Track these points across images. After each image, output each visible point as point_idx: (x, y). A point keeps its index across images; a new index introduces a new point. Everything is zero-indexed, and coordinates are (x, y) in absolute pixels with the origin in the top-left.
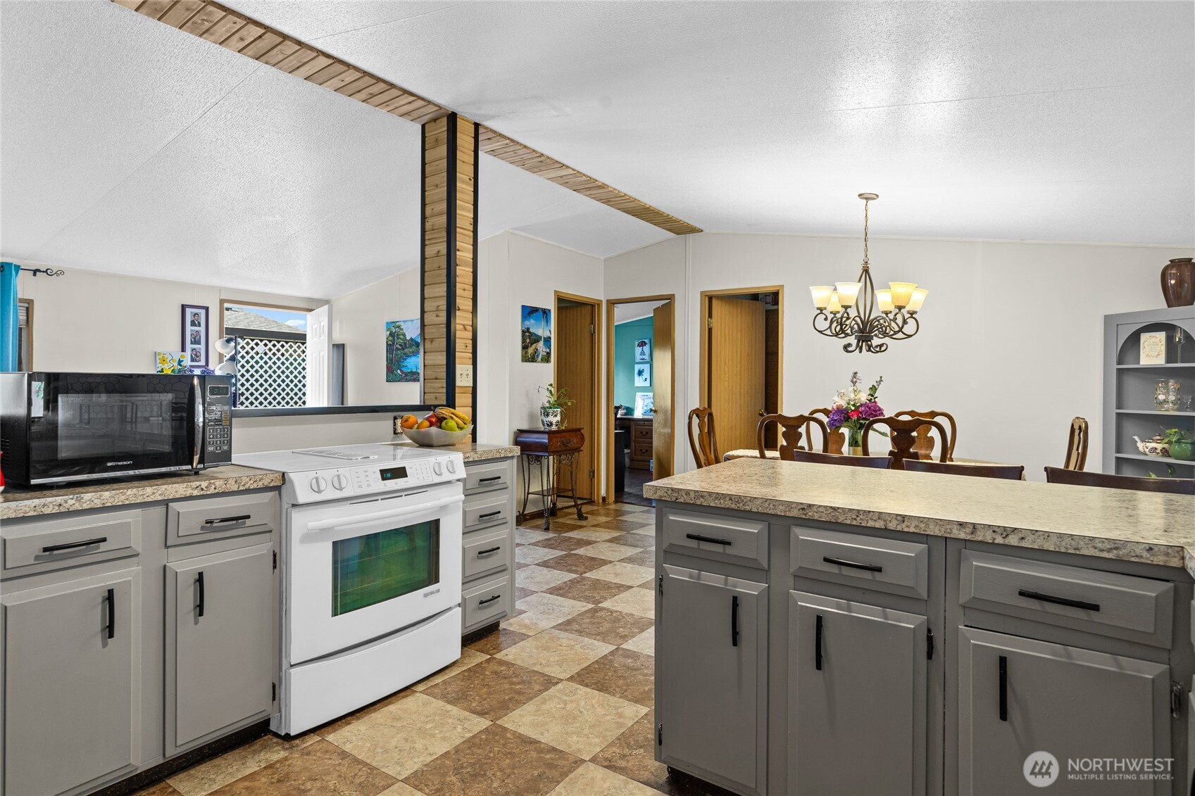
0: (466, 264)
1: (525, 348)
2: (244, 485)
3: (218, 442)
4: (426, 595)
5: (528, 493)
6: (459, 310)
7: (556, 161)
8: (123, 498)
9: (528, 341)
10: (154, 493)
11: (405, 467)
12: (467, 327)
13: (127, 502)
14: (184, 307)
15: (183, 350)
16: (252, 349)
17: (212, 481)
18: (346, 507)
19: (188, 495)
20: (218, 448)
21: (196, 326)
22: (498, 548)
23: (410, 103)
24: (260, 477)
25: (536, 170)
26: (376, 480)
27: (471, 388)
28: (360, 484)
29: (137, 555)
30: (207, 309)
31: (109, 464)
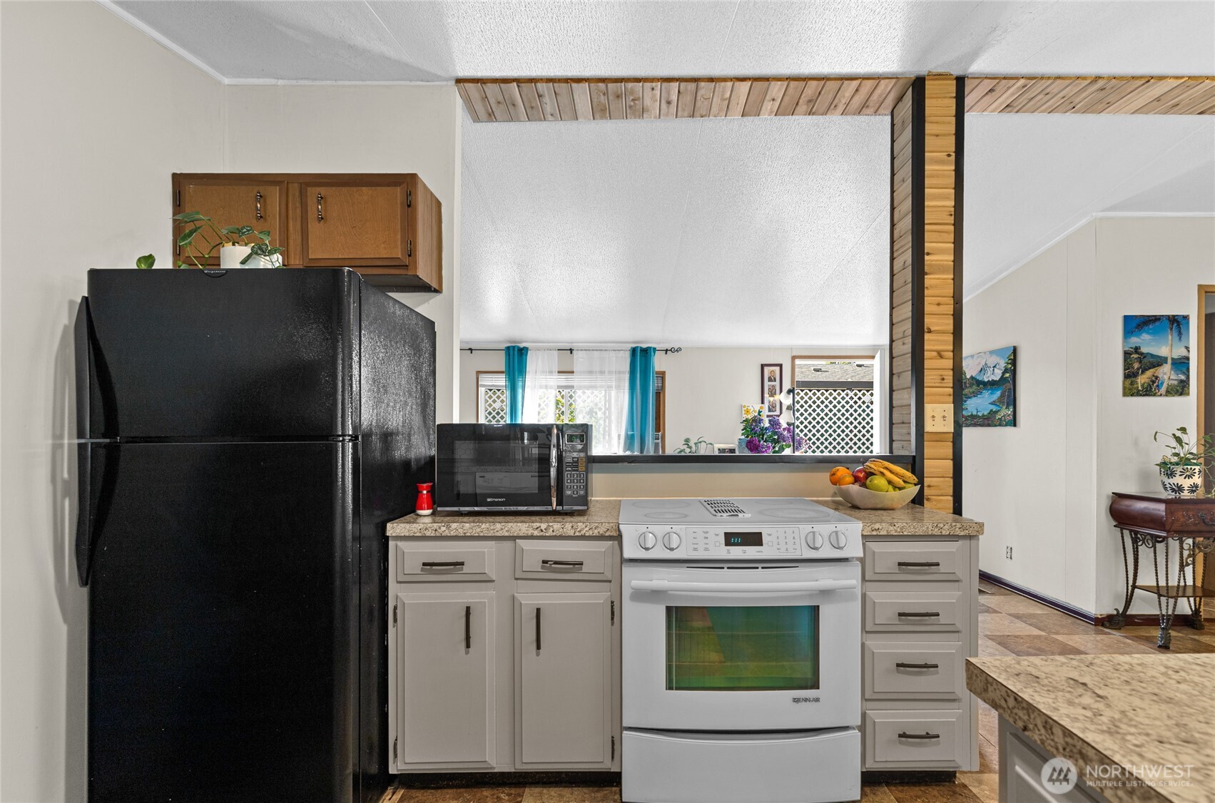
0: (942, 269)
1: (1130, 375)
2: (580, 531)
3: (575, 487)
4: (796, 700)
5: (1134, 587)
6: (930, 331)
7: (1133, 78)
8: (479, 530)
9: (1136, 365)
10: (502, 529)
11: (761, 533)
12: (943, 353)
13: (482, 534)
14: (763, 366)
15: (763, 402)
16: (860, 398)
17: (551, 524)
18: (683, 571)
19: (529, 534)
20: (575, 493)
21: (772, 381)
22: (936, 666)
23: (857, 90)
24: (596, 525)
25: (1100, 107)
26: (717, 544)
27: (952, 435)
28: (695, 546)
29: (492, 581)
30: (781, 366)
31: (489, 500)
